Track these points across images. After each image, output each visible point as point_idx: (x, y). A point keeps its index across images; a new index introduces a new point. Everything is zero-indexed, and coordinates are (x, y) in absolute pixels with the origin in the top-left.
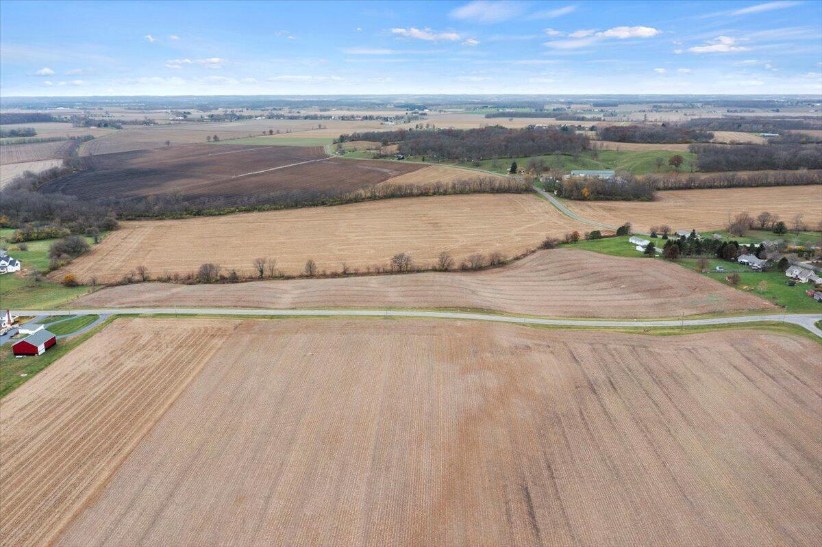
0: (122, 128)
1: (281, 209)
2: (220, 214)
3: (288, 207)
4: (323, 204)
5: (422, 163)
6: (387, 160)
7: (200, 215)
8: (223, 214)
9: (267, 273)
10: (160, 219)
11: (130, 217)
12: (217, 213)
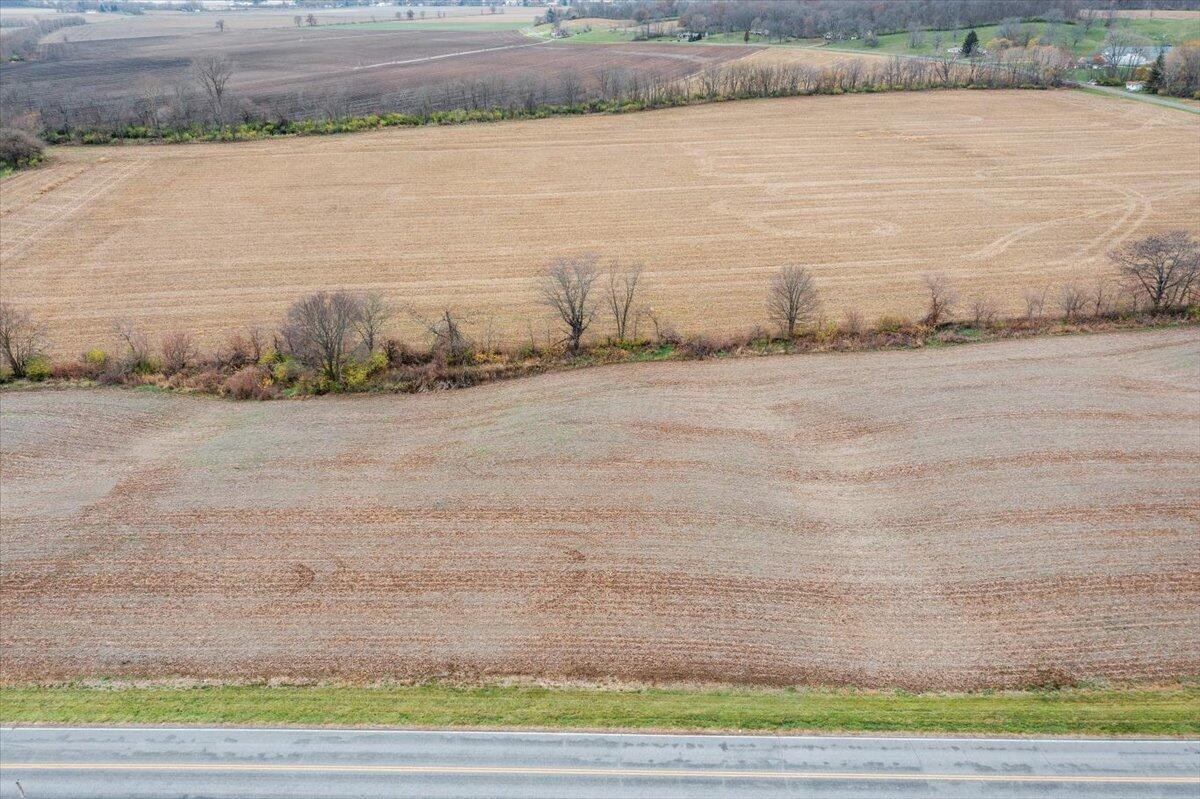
0: (143, 14)
1: (495, 120)
2: (340, 131)
3: (511, 115)
4: (594, 109)
5: (742, 44)
6: (664, 41)
7: (284, 132)
8: (347, 131)
9: (601, 327)
10: (177, 142)
11: (92, 137)
12: (331, 127)
